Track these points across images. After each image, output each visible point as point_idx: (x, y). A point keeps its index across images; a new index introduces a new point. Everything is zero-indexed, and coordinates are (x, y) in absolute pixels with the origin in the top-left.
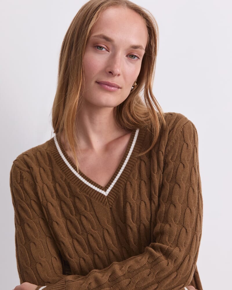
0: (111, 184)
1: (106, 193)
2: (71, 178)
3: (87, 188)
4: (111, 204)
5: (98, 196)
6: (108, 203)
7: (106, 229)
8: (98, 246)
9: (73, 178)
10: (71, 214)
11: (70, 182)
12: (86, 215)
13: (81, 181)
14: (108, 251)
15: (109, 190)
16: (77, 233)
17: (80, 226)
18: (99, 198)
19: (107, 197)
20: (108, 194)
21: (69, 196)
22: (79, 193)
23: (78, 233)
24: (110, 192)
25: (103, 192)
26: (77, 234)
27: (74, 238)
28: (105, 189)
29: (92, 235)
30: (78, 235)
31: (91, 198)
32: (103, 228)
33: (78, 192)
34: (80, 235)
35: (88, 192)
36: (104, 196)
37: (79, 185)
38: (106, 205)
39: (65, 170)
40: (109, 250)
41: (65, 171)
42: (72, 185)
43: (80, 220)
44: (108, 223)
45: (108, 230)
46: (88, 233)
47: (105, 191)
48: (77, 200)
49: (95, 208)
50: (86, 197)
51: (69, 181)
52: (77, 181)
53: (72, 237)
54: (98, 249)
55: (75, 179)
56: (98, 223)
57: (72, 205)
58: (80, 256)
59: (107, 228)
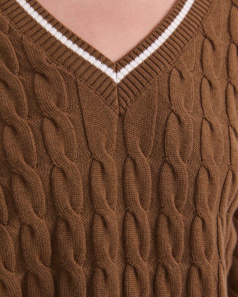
0: (134, 59)
1: (117, 77)
2: (26, 28)
3: (68, 54)
4: (124, 104)
5: (97, 79)
6: (117, 100)
7: (100, 162)
8: (71, 201)
9: (30, 29)
10: (18, 114)
11: (24, 38)
12: (58, 119)
13: (52, 37)
14: (93, 216)
15: (125, 71)
16: (25, 160)
17: (36, 144)
18: (98, 84)
19: (119, 85)
20: (123, 81)
21: (17, 70)
22: (48, 65)
23: (28, 162)
24: (127, 77)
25: (109, 72)
26: (24, 163)
27: (14, 173)
28: (117, 66)
29: (63, 171)
30: (27, 165)
31: (78, 81)
32: (93, 159)
33: (45, 62)
34: (33, 167)
35: (72, 65)
36: (112, 82)
37: (48, 45)
38: (111, 104)
39: (8, 8)
40: (95, 212)
41: (9, 11)
42: (29, 43)
43: (41, 129)
44: (106, 148)
45: (106, 166)
46: (54, 166)
47: (117, 70)
48: (39, 81)
49: (84, 106)
50: (64, 75)
51: (20, 35)
52: (41, 37)
53: (12, 170)
54: (70, 208)
55: (35, 30)
56: (84, 143)
57: (24, 92)
58: (23, 220)
59: (103, 160)
